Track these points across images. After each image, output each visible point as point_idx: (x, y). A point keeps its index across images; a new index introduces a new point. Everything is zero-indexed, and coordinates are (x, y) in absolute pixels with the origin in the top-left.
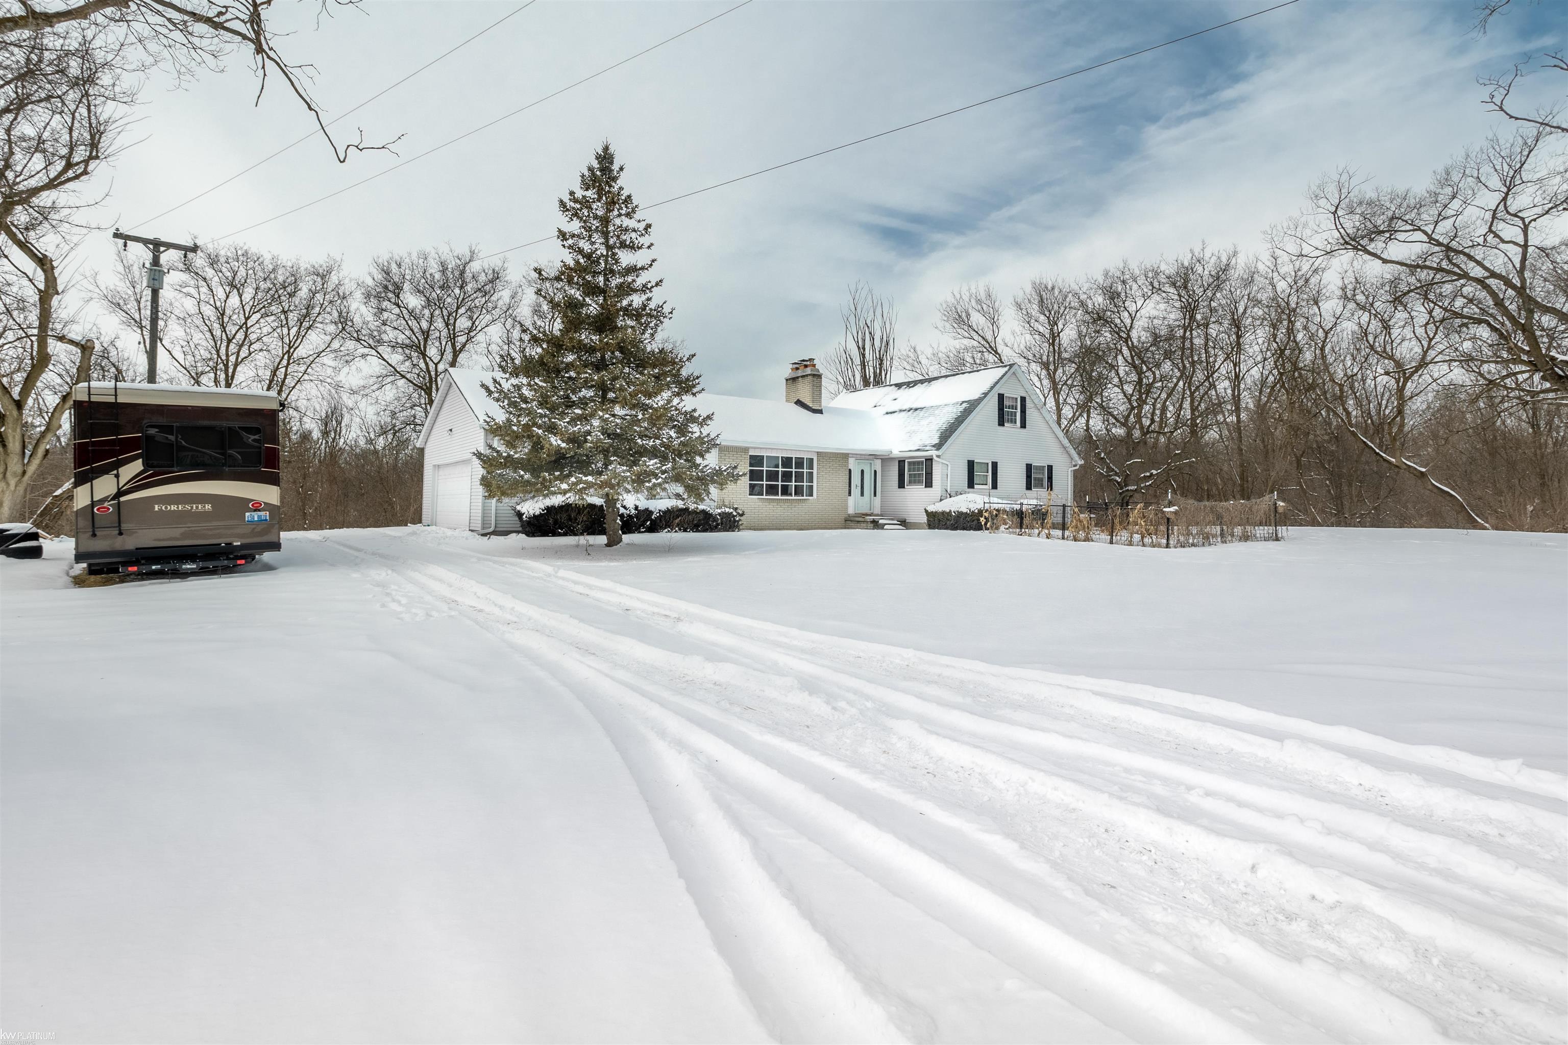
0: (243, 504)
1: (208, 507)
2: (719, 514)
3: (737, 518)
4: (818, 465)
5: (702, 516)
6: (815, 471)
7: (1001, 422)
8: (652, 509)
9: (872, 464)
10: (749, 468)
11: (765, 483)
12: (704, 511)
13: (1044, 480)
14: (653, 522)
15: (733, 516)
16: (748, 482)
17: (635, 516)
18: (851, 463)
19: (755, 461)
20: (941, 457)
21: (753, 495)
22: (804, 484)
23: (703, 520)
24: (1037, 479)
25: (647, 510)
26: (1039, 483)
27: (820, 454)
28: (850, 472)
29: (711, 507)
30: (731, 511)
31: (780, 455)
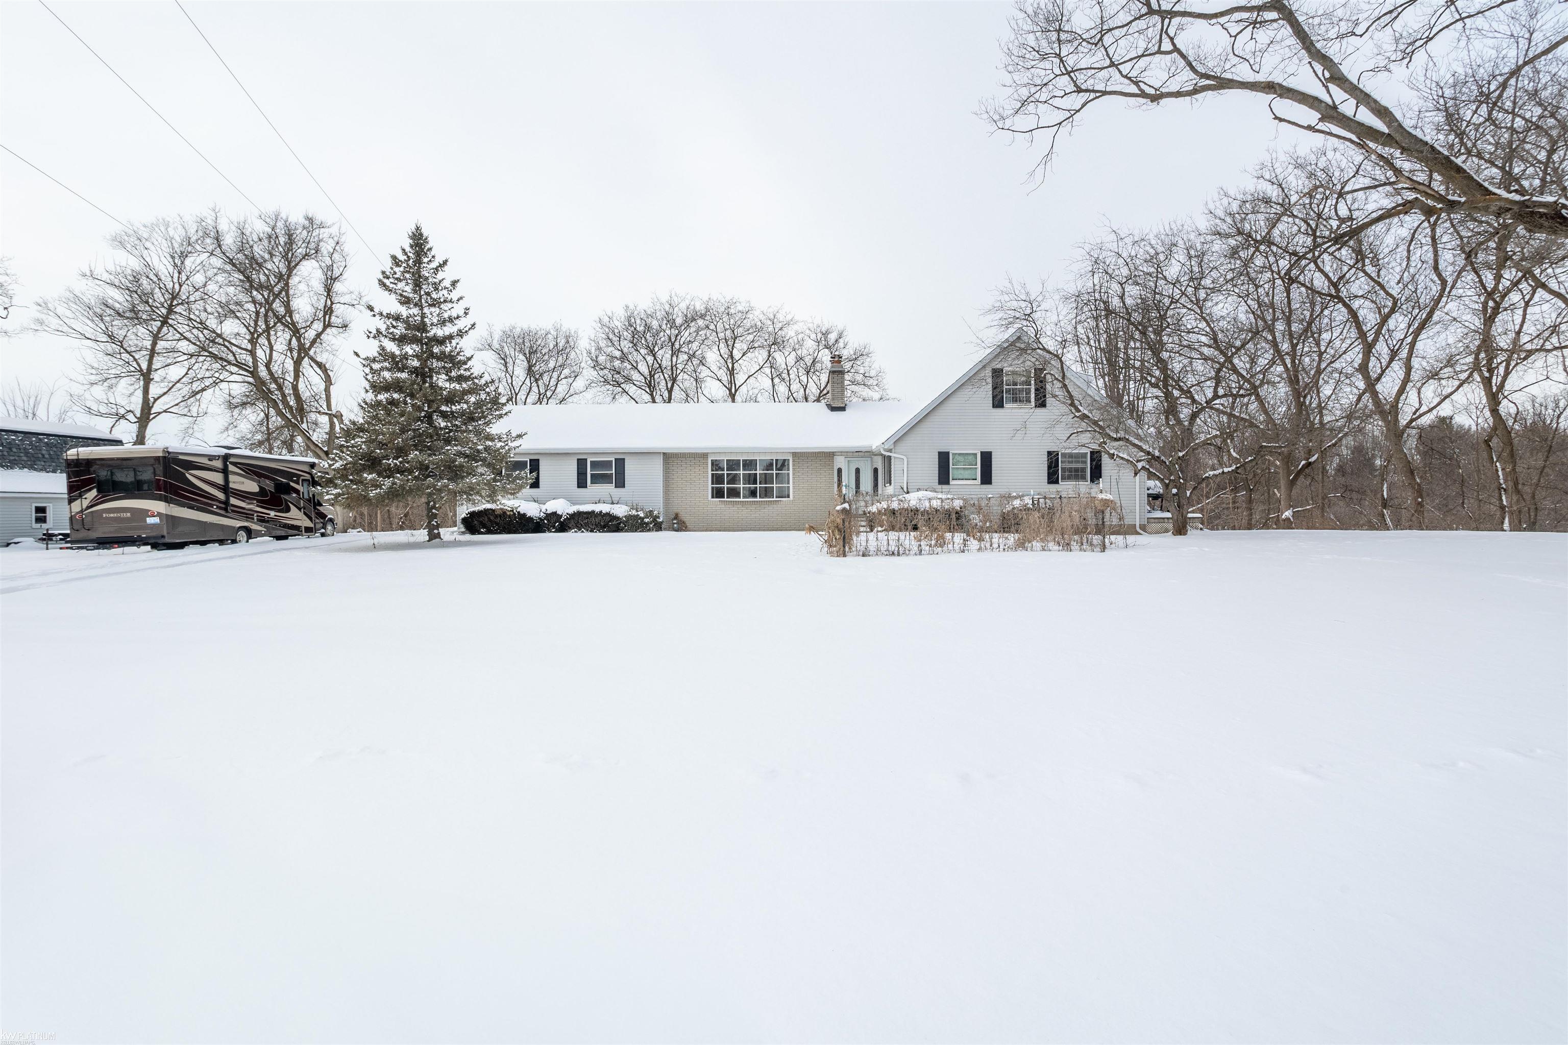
0: (146, 513)
1: (129, 515)
2: (625, 517)
3: (646, 520)
4: (794, 465)
5: (608, 518)
6: (791, 472)
7: (998, 403)
8: (559, 512)
9: (872, 462)
10: (710, 473)
11: (726, 486)
12: (608, 514)
13: (1083, 470)
14: (562, 524)
15: (641, 518)
16: (710, 486)
17: (545, 519)
18: (840, 462)
19: (716, 465)
20: (893, 450)
21: (716, 497)
22: (775, 485)
23: (610, 521)
24: (1070, 470)
25: (554, 514)
26: (1076, 475)
27: (795, 454)
28: (840, 471)
29: (620, 511)
30: (639, 513)
31: (741, 458)
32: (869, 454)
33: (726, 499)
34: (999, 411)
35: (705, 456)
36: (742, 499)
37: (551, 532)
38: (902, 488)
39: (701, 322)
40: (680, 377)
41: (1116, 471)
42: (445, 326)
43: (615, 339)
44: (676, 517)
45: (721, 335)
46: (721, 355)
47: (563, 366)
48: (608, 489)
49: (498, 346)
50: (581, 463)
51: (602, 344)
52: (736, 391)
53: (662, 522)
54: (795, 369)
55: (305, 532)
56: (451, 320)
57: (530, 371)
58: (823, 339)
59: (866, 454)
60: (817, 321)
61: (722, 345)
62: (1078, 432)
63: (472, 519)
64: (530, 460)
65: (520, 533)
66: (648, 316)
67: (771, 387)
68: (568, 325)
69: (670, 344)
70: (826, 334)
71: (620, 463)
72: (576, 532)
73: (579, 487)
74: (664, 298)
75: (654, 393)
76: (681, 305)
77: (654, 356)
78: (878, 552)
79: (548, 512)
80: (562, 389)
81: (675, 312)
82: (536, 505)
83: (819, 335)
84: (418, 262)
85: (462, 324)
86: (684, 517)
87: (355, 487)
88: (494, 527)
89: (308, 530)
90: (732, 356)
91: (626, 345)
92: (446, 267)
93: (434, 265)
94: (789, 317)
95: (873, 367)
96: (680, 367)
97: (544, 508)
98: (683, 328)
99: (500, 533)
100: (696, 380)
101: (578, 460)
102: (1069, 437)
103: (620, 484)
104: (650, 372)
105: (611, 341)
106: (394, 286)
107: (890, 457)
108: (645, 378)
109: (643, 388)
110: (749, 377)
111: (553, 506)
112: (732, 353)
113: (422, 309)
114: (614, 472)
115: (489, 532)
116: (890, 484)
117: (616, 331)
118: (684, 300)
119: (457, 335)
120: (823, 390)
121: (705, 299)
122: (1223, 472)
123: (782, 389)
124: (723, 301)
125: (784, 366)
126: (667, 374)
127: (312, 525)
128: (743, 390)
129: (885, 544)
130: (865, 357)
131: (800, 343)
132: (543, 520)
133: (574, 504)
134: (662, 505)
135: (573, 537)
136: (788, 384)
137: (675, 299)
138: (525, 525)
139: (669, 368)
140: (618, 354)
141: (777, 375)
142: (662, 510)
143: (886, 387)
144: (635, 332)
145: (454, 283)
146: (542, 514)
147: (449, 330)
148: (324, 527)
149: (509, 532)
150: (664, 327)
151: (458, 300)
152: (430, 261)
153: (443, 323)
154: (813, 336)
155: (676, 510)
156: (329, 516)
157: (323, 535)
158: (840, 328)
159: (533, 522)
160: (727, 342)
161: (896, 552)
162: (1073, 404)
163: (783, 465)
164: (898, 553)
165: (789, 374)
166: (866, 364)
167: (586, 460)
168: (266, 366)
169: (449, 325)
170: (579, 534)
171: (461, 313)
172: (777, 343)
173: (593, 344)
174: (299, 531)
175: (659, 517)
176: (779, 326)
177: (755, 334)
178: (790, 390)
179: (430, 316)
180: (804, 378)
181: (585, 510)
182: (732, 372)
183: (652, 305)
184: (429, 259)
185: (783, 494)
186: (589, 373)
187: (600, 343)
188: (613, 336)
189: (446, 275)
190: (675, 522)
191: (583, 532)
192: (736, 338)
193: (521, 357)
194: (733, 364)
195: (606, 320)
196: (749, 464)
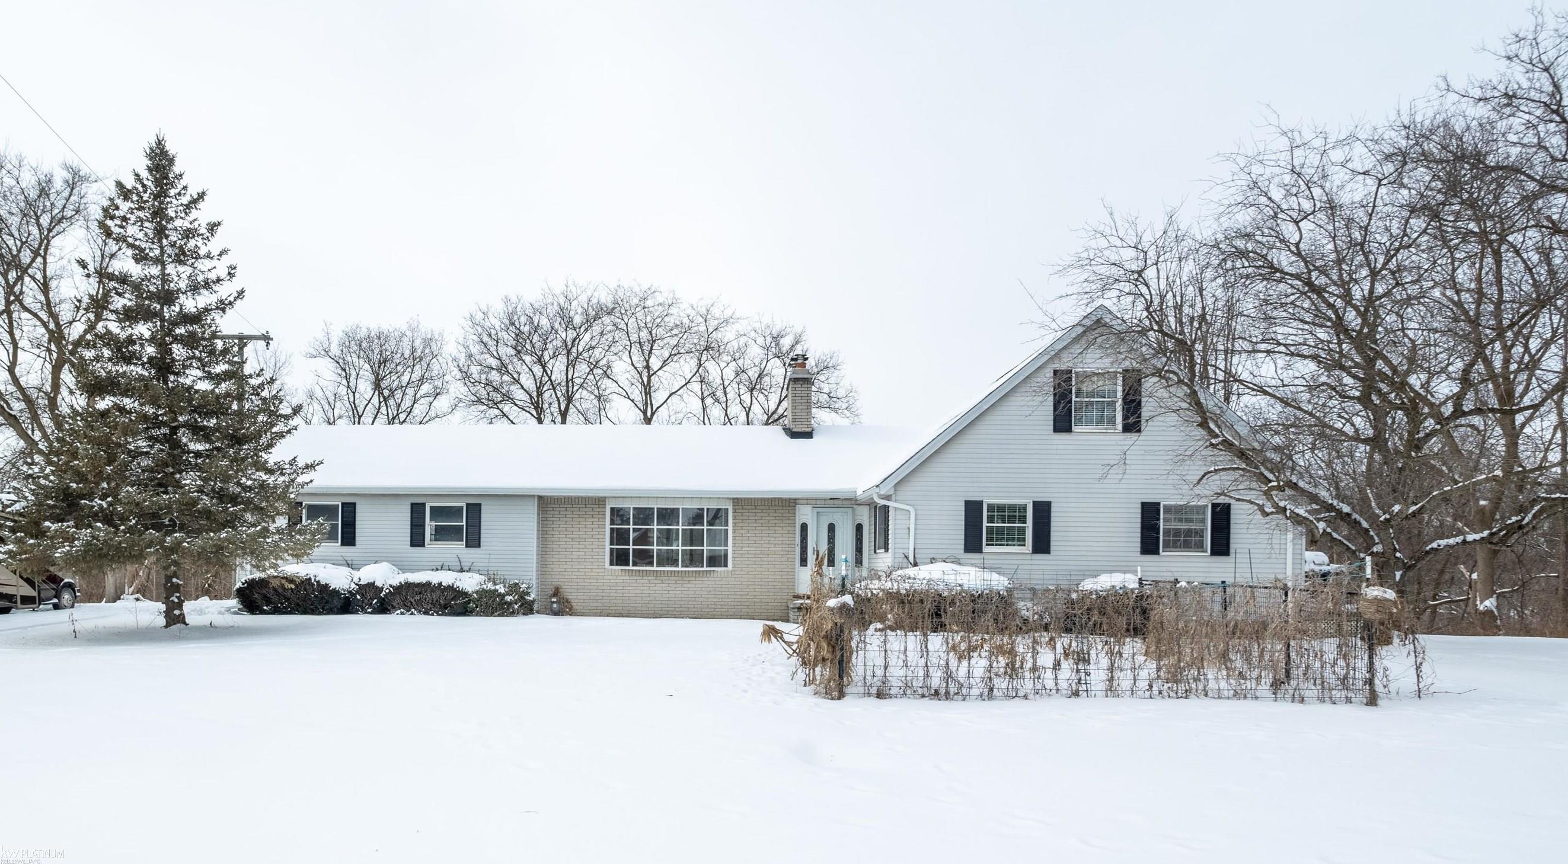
2: (477, 592)
3: (509, 598)
4: (735, 518)
5: (451, 595)
6: (730, 528)
7: (1063, 423)
8: (379, 584)
9: (854, 515)
10: (608, 527)
11: (631, 547)
12: (450, 588)
13: (1200, 533)
14: (382, 601)
15: (500, 595)
16: (608, 547)
17: (357, 592)
18: (805, 514)
19: (618, 514)
20: (893, 497)
21: (617, 565)
22: (705, 548)
23: (452, 599)
24: (1177, 532)
25: (371, 585)
26: (1185, 541)
27: (737, 502)
28: (804, 527)
29: (470, 583)
30: (498, 587)
31: (655, 506)
32: (847, 502)
33: (631, 567)
34: (1063, 437)
35: (600, 501)
36: (655, 568)
37: (366, 613)
38: (907, 557)
39: (607, 320)
40: (577, 396)
41: (1267, 536)
42: (199, 294)
43: (491, 343)
44: (557, 592)
45: (634, 338)
46: (633, 365)
47: (422, 380)
48: (455, 549)
49: (338, 353)
50: (417, 511)
51: (475, 349)
52: (653, 414)
53: (533, 602)
54: (735, 385)
55: (22, 603)
56: (207, 285)
57: (377, 385)
58: (773, 344)
59: (845, 502)
60: (766, 320)
61: (635, 350)
62: (1216, 470)
63: (251, 591)
64: (343, 504)
65: (320, 614)
66: (535, 311)
67: (701, 410)
68: (428, 326)
69: (565, 352)
70: (776, 338)
71: (474, 510)
72: (402, 613)
73: (412, 545)
74: (559, 289)
75: (542, 416)
76: (580, 298)
77: (544, 367)
78: (907, 690)
79: (362, 583)
80: (419, 409)
81: (573, 308)
82: (346, 570)
83: (769, 339)
84: (161, 194)
85: (225, 291)
86: (570, 592)
87: (32, 541)
88: (282, 604)
89: (27, 600)
90: (648, 367)
91: (506, 352)
92: (201, 205)
93: (185, 200)
94: (728, 313)
95: (841, 384)
96: (578, 381)
97: (356, 575)
98: (583, 329)
99: (290, 613)
100: (599, 397)
101: (412, 505)
102: (1201, 479)
103: (474, 541)
104: (538, 388)
105: (485, 345)
106: (122, 231)
107: (886, 508)
108: (531, 397)
109: (527, 409)
110: (671, 395)
111: (370, 574)
112: (647, 362)
113: (164, 268)
114: (464, 523)
115: (276, 611)
116: (887, 550)
117: (493, 332)
118: (585, 291)
119: (217, 308)
120: (773, 413)
121: (613, 285)
122: (1464, 542)
123: (716, 412)
124: (637, 289)
125: (719, 381)
126: (561, 391)
127: (34, 594)
128: (662, 413)
129: (921, 673)
130: (832, 370)
131: (742, 351)
132: (355, 595)
133: (403, 569)
134: (534, 574)
135: (397, 621)
136: (724, 407)
137: (574, 290)
138: (327, 602)
139: (564, 384)
140: (494, 363)
141: (710, 394)
142: (534, 582)
143: (860, 411)
144: (519, 334)
145: (213, 227)
146: (353, 586)
147: (205, 299)
148: (58, 596)
149: (305, 612)
150: (557, 325)
151: (220, 255)
152: (179, 194)
153: (195, 288)
154: (760, 341)
155: (555, 580)
156: (66, 580)
157: (56, 607)
158: (798, 329)
159: (340, 598)
160: (641, 347)
161: (943, 691)
162: (1203, 425)
163: (717, 516)
164: (947, 693)
165: (725, 393)
166: (832, 380)
167: (424, 505)
168: (9, 371)
169: (204, 291)
170: (407, 618)
171: (223, 273)
172: (710, 348)
173: (461, 348)
174: (11, 602)
175: (528, 594)
176: (713, 324)
177: (681, 335)
178: (726, 414)
179: (176, 279)
180: (746, 398)
181: (417, 581)
182: (647, 390)
183: (542, 297)
184: (177, 191)
185: (717, 560)
186: (457, 389)
187: (471, 347)
188: (488, 339)
189: (202, 216)
190: (554, 600)
191: (412, 614)
192: (654, 341)
193: (367, 366)
194: (649, 377)
195: (479, 316)
196: (667, 515)
